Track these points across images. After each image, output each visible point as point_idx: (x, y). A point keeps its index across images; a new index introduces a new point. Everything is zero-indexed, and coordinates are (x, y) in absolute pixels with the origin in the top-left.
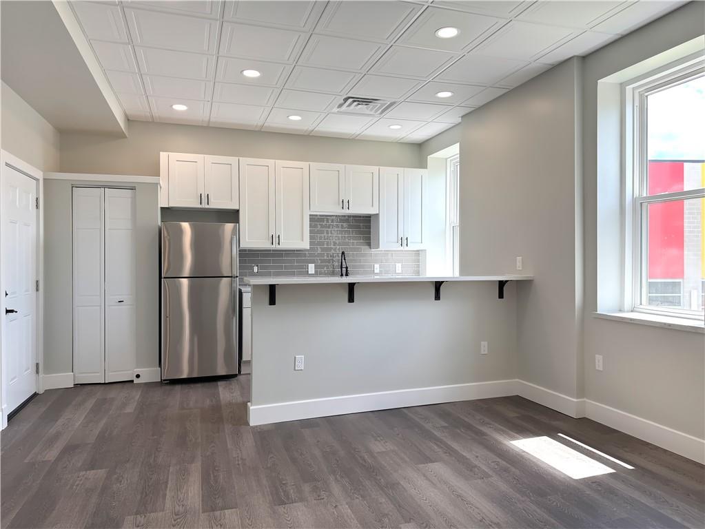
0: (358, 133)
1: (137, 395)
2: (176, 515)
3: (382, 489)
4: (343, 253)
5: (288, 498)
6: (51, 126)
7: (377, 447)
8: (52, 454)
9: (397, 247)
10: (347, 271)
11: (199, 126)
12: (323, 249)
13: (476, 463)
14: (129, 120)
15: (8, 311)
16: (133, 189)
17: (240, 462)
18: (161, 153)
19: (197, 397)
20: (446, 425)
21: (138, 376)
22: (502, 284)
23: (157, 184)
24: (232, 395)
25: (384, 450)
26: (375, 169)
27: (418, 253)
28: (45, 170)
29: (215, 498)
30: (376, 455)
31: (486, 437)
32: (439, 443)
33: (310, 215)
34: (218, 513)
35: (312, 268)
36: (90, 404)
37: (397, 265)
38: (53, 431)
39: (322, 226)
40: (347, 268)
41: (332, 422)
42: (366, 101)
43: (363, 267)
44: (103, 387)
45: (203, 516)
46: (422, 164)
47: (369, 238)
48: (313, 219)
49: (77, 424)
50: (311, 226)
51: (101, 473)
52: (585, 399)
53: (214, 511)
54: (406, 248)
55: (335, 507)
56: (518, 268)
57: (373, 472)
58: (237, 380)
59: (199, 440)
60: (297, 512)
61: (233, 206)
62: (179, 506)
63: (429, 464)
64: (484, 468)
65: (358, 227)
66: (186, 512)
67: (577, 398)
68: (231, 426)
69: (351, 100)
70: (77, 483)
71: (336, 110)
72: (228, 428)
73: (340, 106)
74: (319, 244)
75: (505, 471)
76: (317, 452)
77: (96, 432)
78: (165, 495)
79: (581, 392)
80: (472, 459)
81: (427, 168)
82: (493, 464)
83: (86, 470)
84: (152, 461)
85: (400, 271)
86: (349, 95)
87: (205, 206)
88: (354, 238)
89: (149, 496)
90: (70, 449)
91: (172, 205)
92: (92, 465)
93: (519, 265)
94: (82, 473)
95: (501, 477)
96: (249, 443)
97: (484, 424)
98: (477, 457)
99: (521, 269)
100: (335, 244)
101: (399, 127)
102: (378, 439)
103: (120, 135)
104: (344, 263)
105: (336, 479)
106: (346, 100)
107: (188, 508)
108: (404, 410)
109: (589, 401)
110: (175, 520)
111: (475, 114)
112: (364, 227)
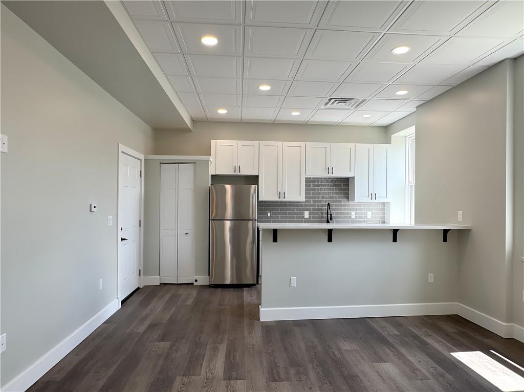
0: (340, 121)
1: (194, 293)
2: (207, 379)
3: (345, 379)
4: (329, 204)
5: (279, 377)
6: (149, 128)
7: (345, 346)
8: (142, 329)
9: (368, 200)
10: (331, 216)
11: (235, 122)
12: (314, 201)
13: (419, 367)
14: (194, 121)
15: (122, 239)
16: (195, 164)
17: (251, 347)
18: (212, 141)
19: (230, 297)
20: (399, 334)
21: (196, 281)
22: (446, 232)
23: (209, 160)
24: (251, 298)
25: (350, 349)
26: (352, 145)
27: (384, 204)
28: (146, 154)
29: (232, 371)
30: (343, 352)
31: (428, 347)
32: (391, 348)
33: (306, 178)
34: (232, 382)
35: (307, 215)
36: (167, 297)
37: (368, 212)
38: (145, 313)
39: (314, 185)
40: (331, 215)
41: (315, 324)
42: (345, 100)
43: (342, 214)
44: (176, 286)
45: (223, 383)
46: (388, 141)
47: (348, 194)
48: (309, 181)
49: (159, 310)
50: (306, 185)
51: (166, 344)
52: (513, 324)
53: (230, 380)
54: (375, 201)
55: (310, 388)
56: (459, 220)
57: (340, 365)
58: (256, 288)
59: (227, 328)
60: (283, 388)
61: (255, 173)
62: (209, 373)
63: (382, 363)
64: (424, 371)
65: (340, 186)
66: (213, 378)
67: (506, 322)
68: (248, 320)
69: (333, 100)
70: (153, 350)
71: (323, 107)
72: (246, 321)
73: (327, 104)
74: (312, 197)
75: (441, 376)
76: (302, 345)
77: (168, 316)
78: (202, 364)
79: (510, 318)
80: (415, 364)
81: (391, 144)
82: (431, 369)
83: (159, 341)
84: (197, 339)
85: (370, 217)
86: (331, 97)
87: (237, 173)
88: (337, 194)
89: (193, 364)
90: (153, 326)
91: (217, 173)
92: (163, 339)
93: (460, 218)
94: (157, 343)
95: (437, 381)
96: (258, 333)
97: (428, 335)
98: (420, 362)
99: (461, 220)
100: (323, 197)
101: (370, 116)
102: (346, 340)
103: (187, 130)
104: (329, 211)
105: (313, 366)
106: (330, 100)
107: (215, 375)
108: (368, 320)
109: (517, 326)
110: (205, 383)
111: (427, 105)
112: (344, 185)
